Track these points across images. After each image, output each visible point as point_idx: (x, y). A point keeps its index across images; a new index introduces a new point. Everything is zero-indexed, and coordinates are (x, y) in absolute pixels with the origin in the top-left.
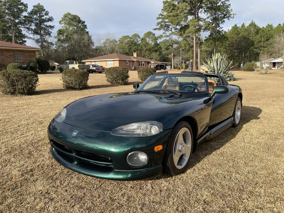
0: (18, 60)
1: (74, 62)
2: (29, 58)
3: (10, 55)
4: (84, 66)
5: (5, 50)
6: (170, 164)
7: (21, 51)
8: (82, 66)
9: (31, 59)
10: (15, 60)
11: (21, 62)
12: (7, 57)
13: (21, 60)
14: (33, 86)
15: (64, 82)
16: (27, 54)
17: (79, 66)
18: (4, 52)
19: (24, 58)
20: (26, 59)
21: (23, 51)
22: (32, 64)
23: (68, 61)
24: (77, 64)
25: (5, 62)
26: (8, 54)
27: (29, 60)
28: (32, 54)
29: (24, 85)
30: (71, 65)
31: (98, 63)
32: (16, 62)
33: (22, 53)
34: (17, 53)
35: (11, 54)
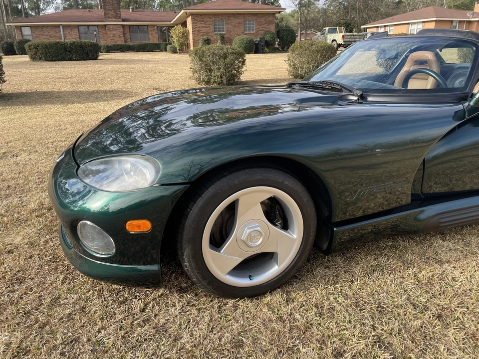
0: (249, 30)
1: (338, 29)
2: (265, 26)
3: (239, 23)
4: (354, 35)
5: (233, 14)
6: (189, 269)
7: (254, 14)
8: (349, 37)
9: (268, 27)
10: (245, 30)
11: (254, 33)
12: (235, 26)
13: (253, 30)
14: (238, 72)
15: (290, 65)
16: (263, 19)
17: (343, 37)
18: (232, 18)
19: (259, 27)
20: (261, 29)
21: (257, 14)
22: (267, 37)
23: (327, 28)
24: (342, 32)
25: (231, 34)
26: (237, 21)
27: (264, 29)
28: (270, 19)
29: (222, 70)
30: (330, 36)
31: (392, 28)
32: (246, 34)
33: (256, 17)
34: (249, 18)
35: (241, 20)
